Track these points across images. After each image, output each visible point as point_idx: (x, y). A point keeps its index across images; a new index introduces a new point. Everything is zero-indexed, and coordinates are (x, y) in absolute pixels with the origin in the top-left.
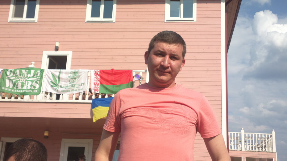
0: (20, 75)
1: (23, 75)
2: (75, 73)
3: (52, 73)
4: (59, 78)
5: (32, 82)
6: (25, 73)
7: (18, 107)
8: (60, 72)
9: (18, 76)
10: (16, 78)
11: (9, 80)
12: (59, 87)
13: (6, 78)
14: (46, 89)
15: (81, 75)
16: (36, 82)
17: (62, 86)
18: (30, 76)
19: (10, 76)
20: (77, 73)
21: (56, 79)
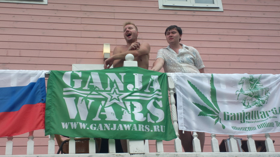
0: (104, 84)
1: (112, 86)
2: (252, 82)
3: (189, 82)
4: (213, 93)
5: (144, 103)
6: (118, 80)
8: (212, 80)
9: (98, 89)
10: (92, 93)
11: (75, 98)
12: (220, 117)
13: (64, 93)
14: (187, 122)
15: (271, 88)
16: (155, 104)
17: (229, 114)
18: (135, 90)
19: (73, 87)
20: (257, 83)
21: (206, 98)
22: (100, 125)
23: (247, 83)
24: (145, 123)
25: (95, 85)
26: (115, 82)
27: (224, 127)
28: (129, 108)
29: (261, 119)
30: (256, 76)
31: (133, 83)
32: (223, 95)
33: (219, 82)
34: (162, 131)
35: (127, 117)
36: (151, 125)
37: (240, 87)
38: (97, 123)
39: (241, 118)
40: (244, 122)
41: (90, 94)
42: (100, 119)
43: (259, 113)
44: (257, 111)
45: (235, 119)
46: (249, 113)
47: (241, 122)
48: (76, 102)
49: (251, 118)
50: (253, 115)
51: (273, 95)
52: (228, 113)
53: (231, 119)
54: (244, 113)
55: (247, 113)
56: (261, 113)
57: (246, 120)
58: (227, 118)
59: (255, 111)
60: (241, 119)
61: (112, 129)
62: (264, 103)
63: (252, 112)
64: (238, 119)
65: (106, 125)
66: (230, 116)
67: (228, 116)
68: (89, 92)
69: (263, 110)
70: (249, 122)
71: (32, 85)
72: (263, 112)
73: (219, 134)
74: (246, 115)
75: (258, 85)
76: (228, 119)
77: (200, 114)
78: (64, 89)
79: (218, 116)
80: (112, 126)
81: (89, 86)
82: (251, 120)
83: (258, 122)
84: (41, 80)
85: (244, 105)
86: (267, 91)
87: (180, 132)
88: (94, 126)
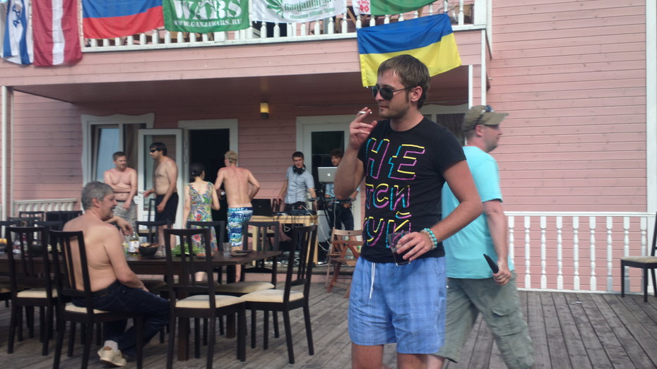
7: (205, 58)
11: (180, 2)
12: (283, 8)
14: (259, 15)
22: (197, 23)
24: (225, 18)
27: (283, 17)
28: (216, 6)
34: (239, 23)
35: (214, 16)
36: (231, 20)
38: (195, 21)
39: (298, 8)
40: (301, 11)
42: (197, 19)
43: (313, 2)
47: (298, 11)
50: (308, 4)
52: (288, 4)
53: (291, 9)
57: (302, 9)
58: (287, 9)
61: (204, 25)
64: (295, 9)
65: (201, 22)
66: (289, 6)
70: (305, 11)
72: (317, 1)
74: (303, 5)
79: (281, 8)
80: (204, 23)
82: (307, 8)
87: (253, 22)
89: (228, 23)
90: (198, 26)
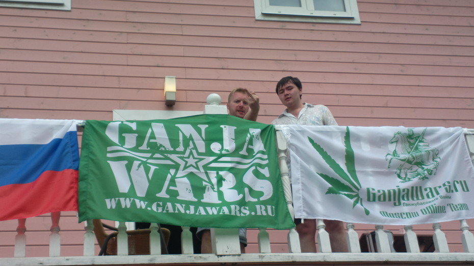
0: (174, 142)
1: (186, 145)
2: (411, 139)
3: (311, 141)
4: (350, 158)
5: (238, 174)
6: (196, 136)
8: (347, 136)
9: (163, 149)
10: (154, 156)
11: (126, 162)
12: (361, 196)
13: (109, 155)
14: (308, 206)
15: (442, 150)
16: (257, 174)
17: (376, 191)
18: (224, 152)
19: (124, 146)
20: (420, 141)
21: (338, 165)
22: (169, 205)
23: (403, 141)
24: (242, 203)
25: (159, 141)
26: (191, 138)
27: (367, 213)
29: (426, 200)
30: (418, 130)
31: (220, 140)
32: (366, 162)
33: (358, 139)
34: (270, 213)
35: (211, 197)
37: (392, 148)
38: (165, 201)
39: (394, 198)
40: (400, 204)
41: (151, 158)
42: (168, 197)
43: (423, 191)
44: (421, 187)
45: (384, 200)
46: (408, 190)
47: (395, 204)
48: (129, 168)
49: (410, 198)
50: (414, 193)
51: (445, 160)
52: (373, 189)
53: (379, 200)
54: (399, 190)
55: (404, 190)
56: (426, 190)
57: (402, 202)
58: (372, 197)
59: (417, 187)
60: (395, 200)
61: (188, 212)
62: (431, 174)
63: (412, 187)
64: (390, 200)
65: (178, 205)
66: (377, 194)
67: (374, 195)
68: (149, 155)
69: (429, 184)
70: (407, 205)
71: (57, 142)
72: (430, 189)
73: (360, 222)
74: (402, 193)
75: (421, 144)
76: (374, 200)
77: (330, 191)
78: (109, 149)
79: (357, 195)
80: (187, 208)
81: (149, 144)
82: (411, 201)
83: (422, 204)
84: (71, 135)
85: (399, 176)
86: (435, 154)
88: (158, 205)
89: (248, 213)
90: (171, 210)
